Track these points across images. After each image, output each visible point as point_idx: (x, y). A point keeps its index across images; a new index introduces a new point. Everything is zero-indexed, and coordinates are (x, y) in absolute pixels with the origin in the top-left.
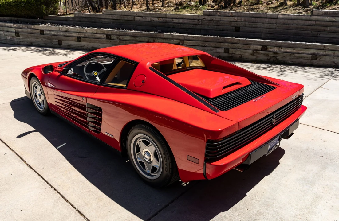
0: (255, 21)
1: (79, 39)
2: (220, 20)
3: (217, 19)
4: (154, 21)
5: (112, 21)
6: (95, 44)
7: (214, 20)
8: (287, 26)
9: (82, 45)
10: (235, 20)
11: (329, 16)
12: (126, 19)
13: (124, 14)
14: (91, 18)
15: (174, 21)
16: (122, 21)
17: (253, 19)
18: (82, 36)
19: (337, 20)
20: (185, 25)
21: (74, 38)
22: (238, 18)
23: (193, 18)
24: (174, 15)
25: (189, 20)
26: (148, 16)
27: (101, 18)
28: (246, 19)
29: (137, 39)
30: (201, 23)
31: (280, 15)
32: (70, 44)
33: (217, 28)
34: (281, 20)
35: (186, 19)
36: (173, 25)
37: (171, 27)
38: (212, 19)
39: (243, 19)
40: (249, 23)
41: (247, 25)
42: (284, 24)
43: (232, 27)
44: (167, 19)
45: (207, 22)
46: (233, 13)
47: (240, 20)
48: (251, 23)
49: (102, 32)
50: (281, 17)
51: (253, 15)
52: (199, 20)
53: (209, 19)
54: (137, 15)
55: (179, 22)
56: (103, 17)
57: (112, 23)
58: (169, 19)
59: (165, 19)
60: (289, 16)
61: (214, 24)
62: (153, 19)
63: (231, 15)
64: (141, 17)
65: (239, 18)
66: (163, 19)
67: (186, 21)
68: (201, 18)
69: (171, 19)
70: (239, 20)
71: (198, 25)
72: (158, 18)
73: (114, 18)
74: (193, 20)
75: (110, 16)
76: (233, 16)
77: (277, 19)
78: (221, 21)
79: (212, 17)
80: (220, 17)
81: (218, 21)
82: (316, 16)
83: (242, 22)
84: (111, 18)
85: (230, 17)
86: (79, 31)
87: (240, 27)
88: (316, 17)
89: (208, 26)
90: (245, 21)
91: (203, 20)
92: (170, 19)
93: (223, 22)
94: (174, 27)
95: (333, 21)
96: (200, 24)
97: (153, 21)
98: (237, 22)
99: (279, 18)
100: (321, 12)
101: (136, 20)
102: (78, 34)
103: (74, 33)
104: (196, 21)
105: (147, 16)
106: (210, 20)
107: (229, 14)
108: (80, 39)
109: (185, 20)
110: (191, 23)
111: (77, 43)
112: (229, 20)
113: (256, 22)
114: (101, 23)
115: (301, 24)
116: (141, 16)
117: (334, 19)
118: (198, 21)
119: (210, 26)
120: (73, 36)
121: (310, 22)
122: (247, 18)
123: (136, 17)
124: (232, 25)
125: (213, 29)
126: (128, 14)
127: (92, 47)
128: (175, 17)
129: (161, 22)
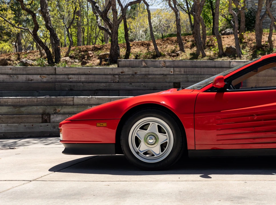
0: (201, 72)
2: (147, 73)
3: (143, 73)
4: (33, 81)
7: (138, 73)
10: (171, 72)
15: (71, 80)
17: (197, 69)
20: (90, 84)
22: (175, 69)
23: (102, 73)
24: (70, 69)
25: (97, 76)
26: (21, 72)
28: (188, 71)
29: (23, 109)
30: (118, 79)
31: (234, 63)
33: (145, 86)
35: (91, 74)
36: (70, 86)
37: (67, 89)
38: (136, 73)
39: (182, 70)
40: (193, 76)
41: (190, 80)
43: (169, 83)
44: (58, 76)
45: (128, 78)
47: (179, 72)
48: (196, 76)
51: (197, 64)
52: (114, 75)
53: (131, 73)
55: (80, 79)
58: (61, 76)
59: (54, 76)
61: (139, 80)
62: (31, 77)
63: (163, 65)
64: (7, 74)
65: (177, 69)
66: (51, 76)
67: (91, 78)
68: (116, 72)
69: (66, 77)
70: (177, 73)
71: (114, 84)
72: (40, 74)
74: (104, 76)
76: (167, 67)
77: (229, 68)
78: (149, 75)
79: (134, 69)
80: (147, 69)
81: (146, 75)
83: (181, 75)
85: (164, 69)
87: (180, 83)
89: (131, 84)
90: (186, 74)
91: (120, 75)
92: (64, 76)
93: (154, 76)
94: (71, 90)
96: (116, 82)
97: (32, 80)
98: (176, 76)
99: (232, 67)
104: (110, 77)
105: (18, 72)
106: (133, 75)
107: (160, 63)
109: (90, 76)
110: (101, 80)
112: (162, 73)
113: (202, 73)
116: (6, 73)
118: (112, 77)
119: (133, 84)
122: (188, 69)
124: (168, 80)
125: (139, 88)
128: (72, 72)
129: (46, 82)
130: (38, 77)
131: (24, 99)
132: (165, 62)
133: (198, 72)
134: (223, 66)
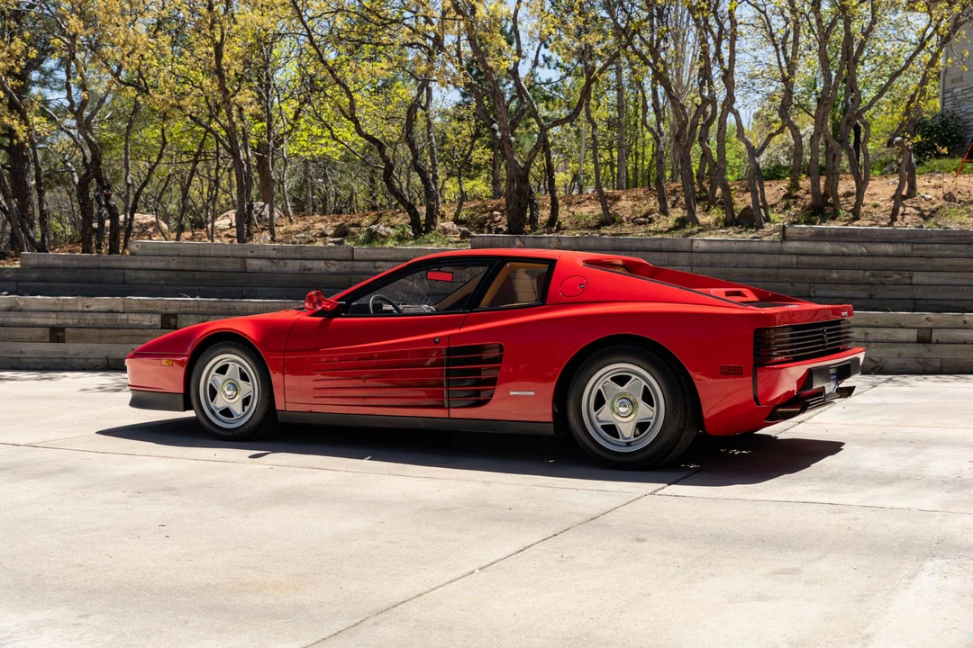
1: (56, 334)
4: (312, 272)
5: (163, 274)
6: (119, 345)
8: (723, 270)
9: (66, 353)
11: (829, 241)
12: (215, 267)
13: (207, 252)
14: (84, 268)
15: (379, 270)
16: (198, 275)
18: (70, 322)
19: (852, 252)
21: (39, 332)
24: (380, 251)
26: (293, 255)
27: (124, 269)
31: (700, 242)
32: (22, 352)
34: (703, 255)
42: (712, 265)
44: (357, 263)
46: (562, 240)
49: (147, 305)
50: (703, 245)
51: (623, 244)
54: (255, 254)
56: (132, 265)
57: (162, 282)
58: (363, 264)
59: (350, 263)
60: (725, 244)
62: (308, 264)
63: (555, 244)
64: (268, 258)
66: (344, 263)
69: (371, 264)
72: (325, 260)
73: (173, 266)
75: (157, 261)
77: (692, 252)
82: (795, 240)
84: (161, 265)
86: (58, 308)
88: (796, 244)
92: (367, 263)
95: (844, 255)
97: (310, 270)
99: (697, 250)
100: (807, 231)
101: (249, 268)
102: (53, 315)
103: (40, 315)
105: (288, 256)
107: (550, 242)
108: (60, 334)
111: (50, 348)
114: (124, 283)
115: (761, 265)
116: (267, 255)
117: (844, 249)
120: (34, 326)
121: (783, 259)
123: (249, 261)
126: (222, 253)
127: (107, 358)
128: (382, 257)
129: (334, 274)
130: (321, 264)
131: (275, 304)
132: (559, 239)
134: (677, 248)
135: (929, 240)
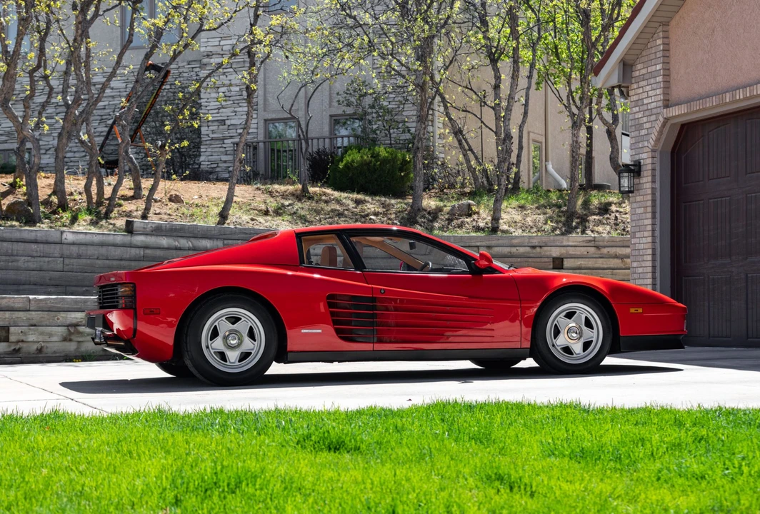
0: (12, 250)
11: (165, 236)
17: (5, 244)
19: (182, 246)
31: (68, 234)
34: (71, 248)
42: (79, 257)
48: (3, 258)
50: (70, 238)
60: (88, 237)
77: (61, 243)
82: (141, 234)
88: (141, 238)
95: (177, 249)
99: (66, 241)
100: (149, 226)
113: (15, 253)
117: (177, 243)
121: (134, 252)
133: (7, 250)
134: (50, 240)
135: (233, 237)
